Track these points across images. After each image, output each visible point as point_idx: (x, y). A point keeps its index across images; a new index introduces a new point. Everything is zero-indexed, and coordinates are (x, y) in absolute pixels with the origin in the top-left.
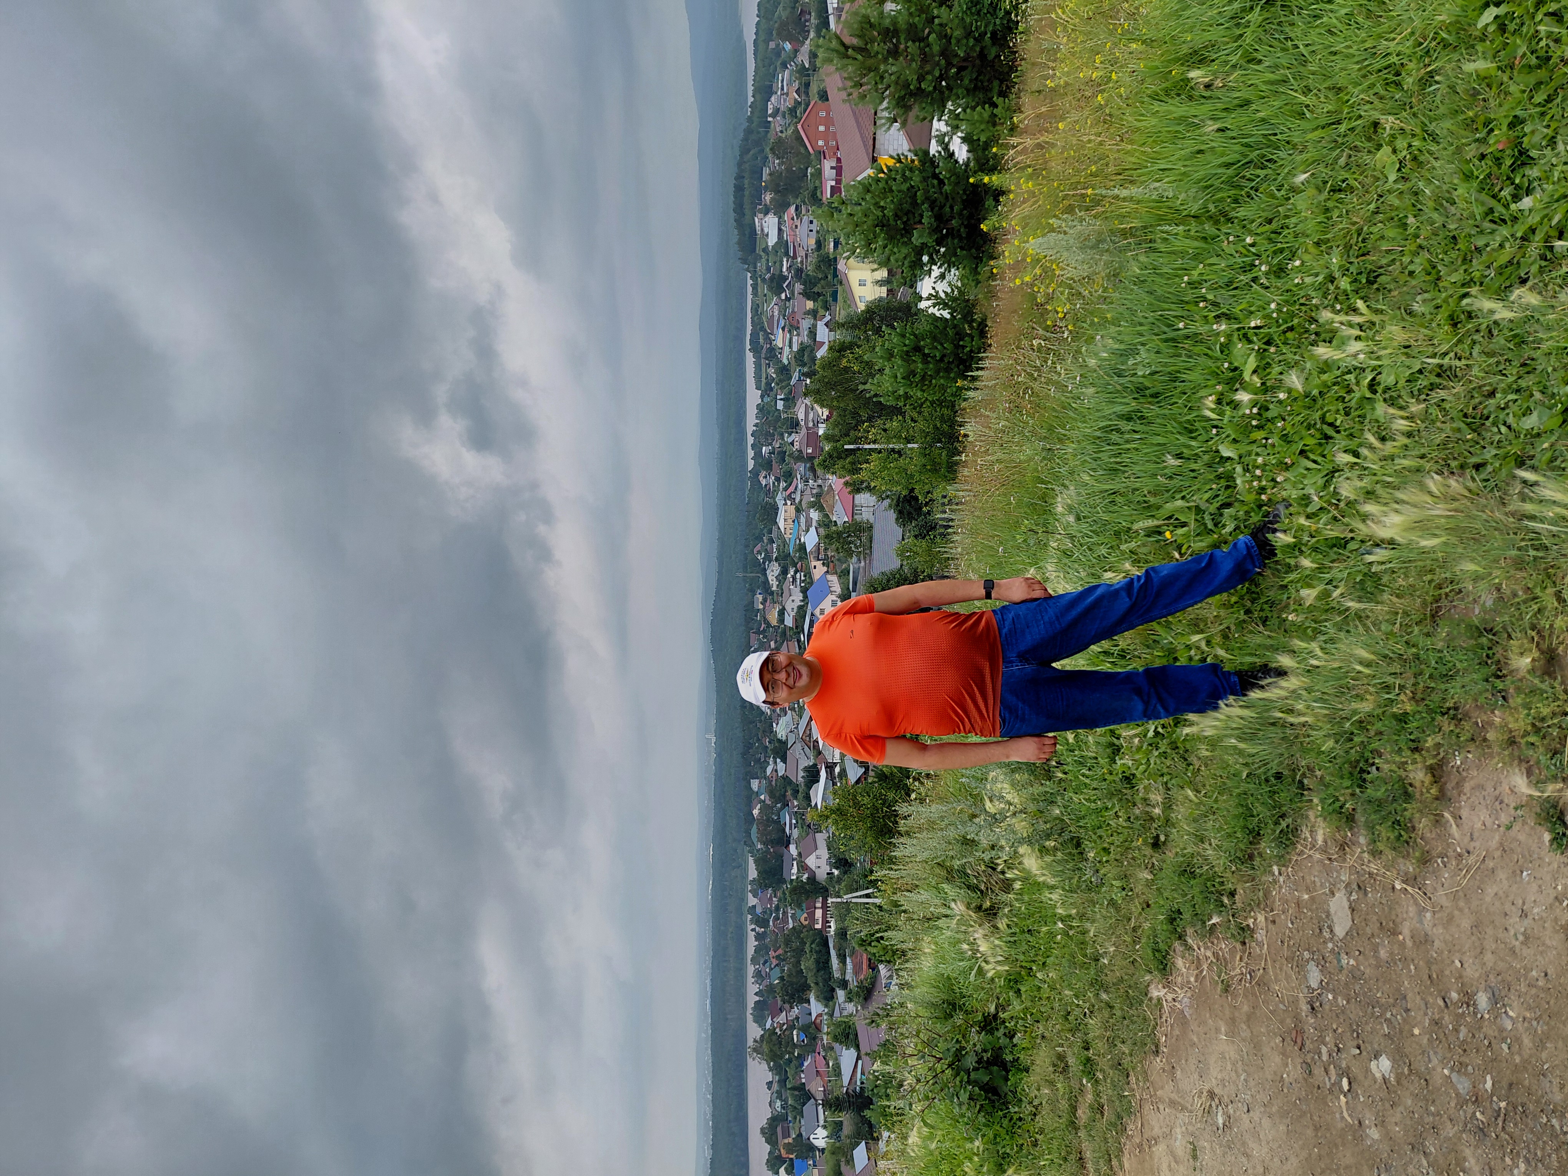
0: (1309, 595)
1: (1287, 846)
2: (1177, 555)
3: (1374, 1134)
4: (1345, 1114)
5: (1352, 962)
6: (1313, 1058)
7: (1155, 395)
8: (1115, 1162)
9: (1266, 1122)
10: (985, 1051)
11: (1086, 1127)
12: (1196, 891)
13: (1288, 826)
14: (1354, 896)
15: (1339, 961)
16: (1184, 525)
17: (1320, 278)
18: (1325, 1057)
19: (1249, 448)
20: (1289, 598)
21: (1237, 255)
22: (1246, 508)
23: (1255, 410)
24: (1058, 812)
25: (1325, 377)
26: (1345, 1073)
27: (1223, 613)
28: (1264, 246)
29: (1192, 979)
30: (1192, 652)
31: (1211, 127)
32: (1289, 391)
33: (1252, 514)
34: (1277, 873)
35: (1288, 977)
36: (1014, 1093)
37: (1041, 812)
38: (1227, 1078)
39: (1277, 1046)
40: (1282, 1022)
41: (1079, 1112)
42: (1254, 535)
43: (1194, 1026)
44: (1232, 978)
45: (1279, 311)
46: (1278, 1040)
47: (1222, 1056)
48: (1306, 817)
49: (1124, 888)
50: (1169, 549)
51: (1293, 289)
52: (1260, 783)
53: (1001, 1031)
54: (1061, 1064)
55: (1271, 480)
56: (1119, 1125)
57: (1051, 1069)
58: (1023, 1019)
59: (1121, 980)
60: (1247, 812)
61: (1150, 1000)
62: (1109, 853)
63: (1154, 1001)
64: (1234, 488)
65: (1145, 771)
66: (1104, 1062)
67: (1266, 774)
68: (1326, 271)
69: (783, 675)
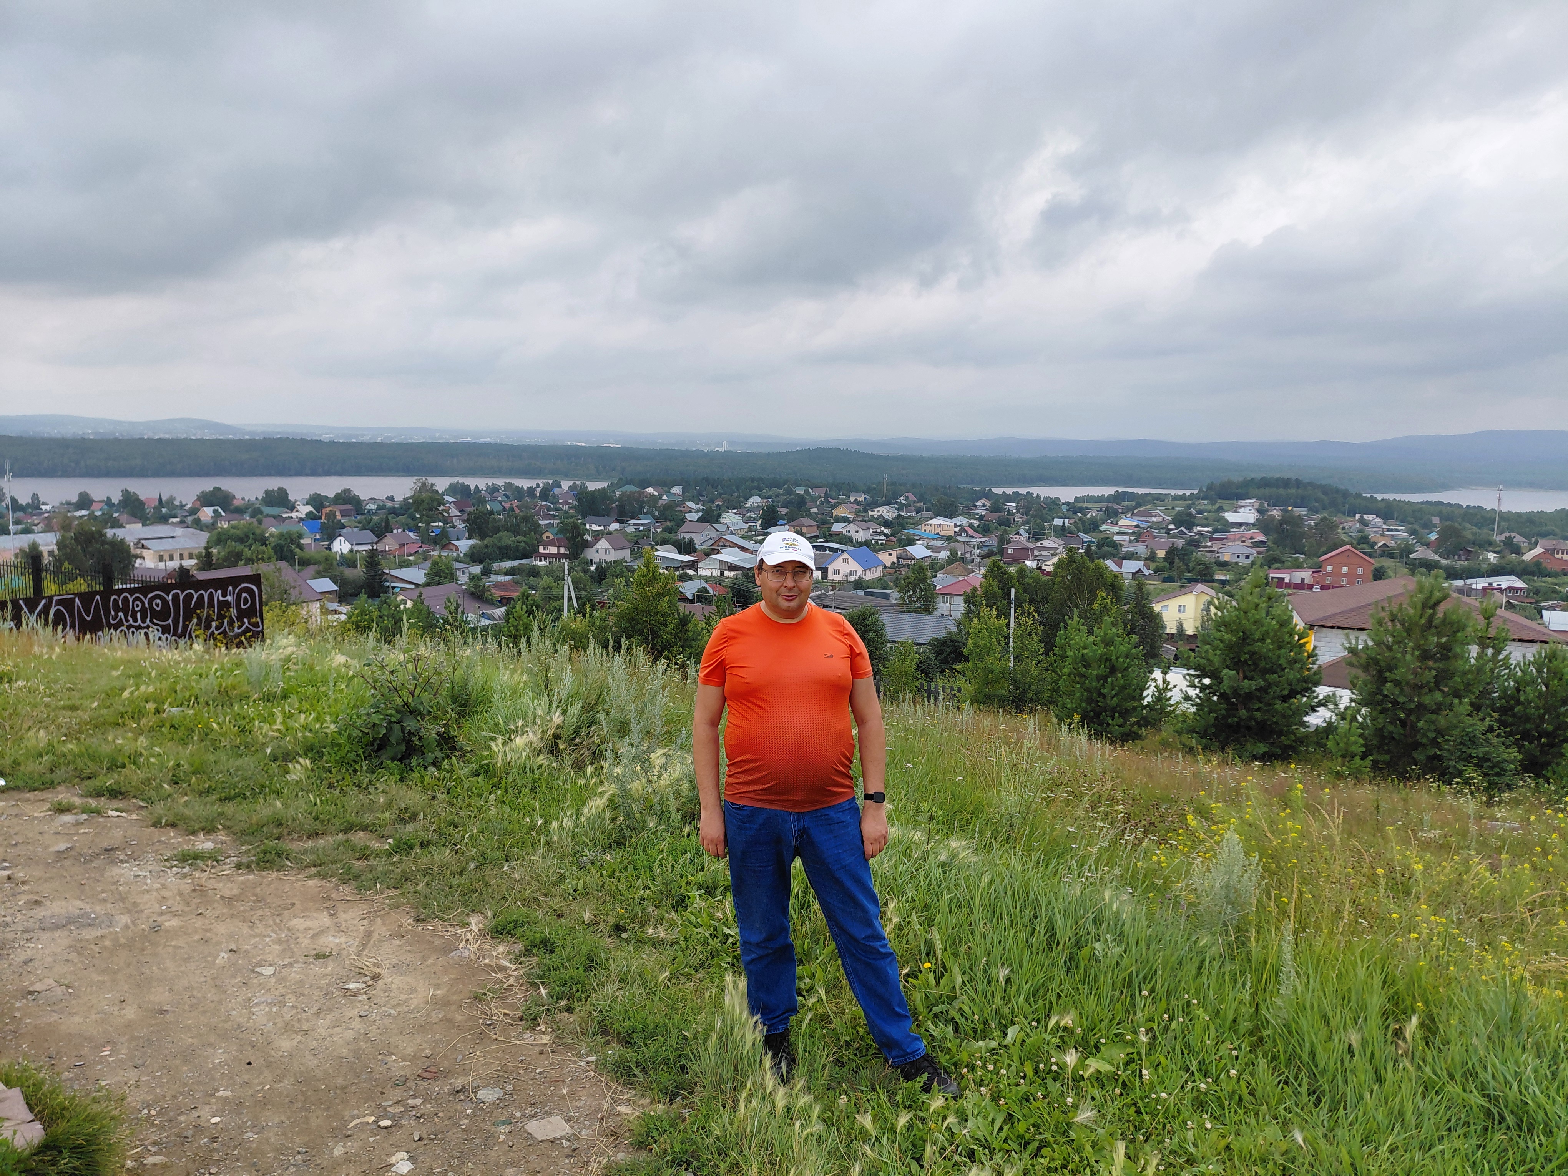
0: (866, 1121)
1: (616, 1072)
2: (905, 971)
3: (338, 1151)
4: (357, 1121)
5: (502, 1137)
6: (410, 1088)
8: (314, 870)
9: (350, 1035)
10: (420, 739)
11: (347, 841)
12: (572, 972)
13: (635, 1076)
14: (566, 1144)
15: (504, 1123)
16: (938, 983)
17: (1192, 1149)
18: (411, 1102)
19: (1015, 1058)
20: (862, 1091)
21: (1217, 1056)
22: (954, 1050)
23: (1054, 1068)
24: (651, 826)
25: (1088, 1148)
26: (396, 1124)
27: (848, 1017)
28: (1227, 1087)
29: (487, 961)
30: (807, 980)
31: (1354, 1038)
32: (1075, 1107)
33: (948, 1057)
34: (589, 1059)
35: (488, 1065)
36: (380, 766)
37: (651, 808)
38: (392, 994)
39: (423, 1050)
40: (445, 1056)
41: (361, 834)
42: (926, 1057)
43: (442, 960)
44: (488, 1005)
45: (1158, 1100)
46: (428, 1052)
47: (413, 990)
48: (643, 1096)
49: (575, 891)
50: (912, 964)
51: (1181, 1118)
52: (677, 1050)
53: (439, 755)
54: (407, 816)
55: (982, 1080)
56: (349, 877)
57: (403, 806)
58: (451, 777)
59: (487, 885)
60: (649, 1035)
61: (468, 915)
62: (610, 877)
63: (467, 920)
64: (974, 1038)
65: (690, 922)
66: (408, 864)
67: (686, 1057)
68: (1200, 1156)
69: (790, 583)
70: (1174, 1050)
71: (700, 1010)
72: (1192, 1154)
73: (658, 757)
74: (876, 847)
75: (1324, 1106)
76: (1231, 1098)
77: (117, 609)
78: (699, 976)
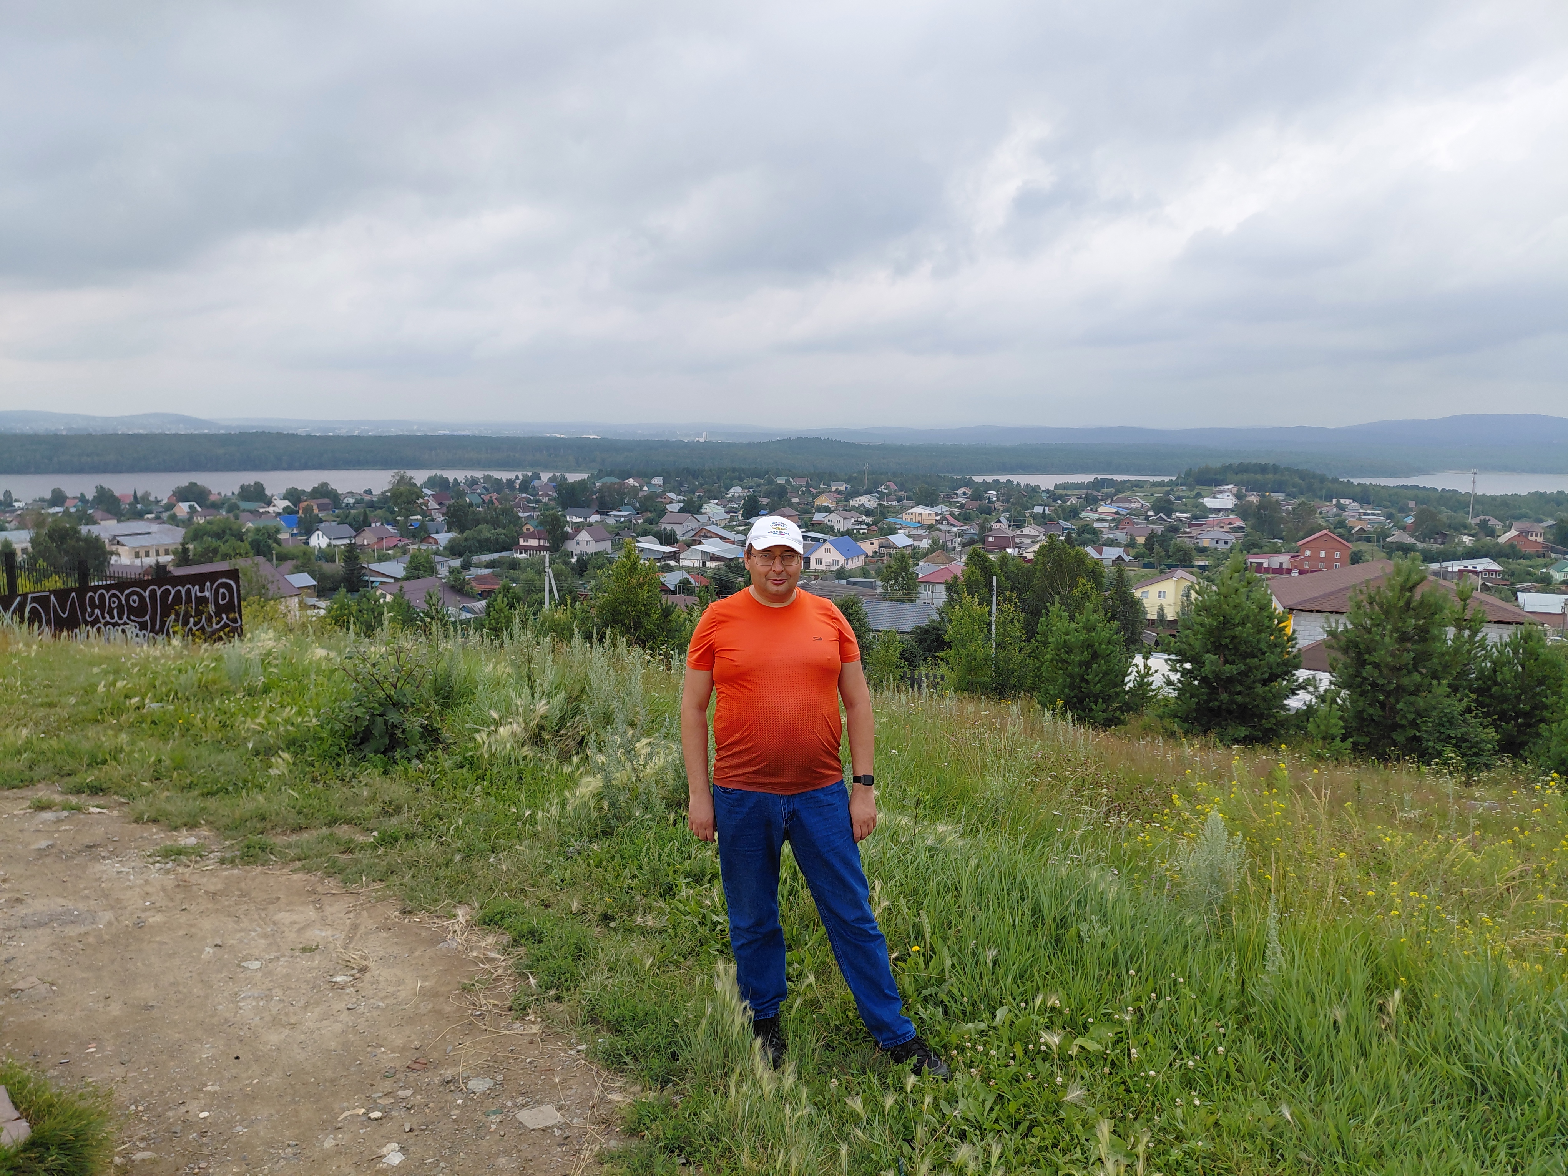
0: (856, 1104)
1: (607, 1061)
3: (329, 1143)
4: (346, 1114)
5: (493, 1127)
6: (400, 1080)
7: (1058, 941)
8: (298, 864)
9: (338, 1027)
10: (403, 731)
11: (331, 835)
12: (561, 962)
13: (625, 1063)
14: (557, 1132)
15: (494, 1113)
16: (927, 966)
17: (1181, 1126)
18: (401, 1093)
19: (1005, 1039)
20: (853, 1075)
21: (1204, 1035)
22: (943, 1032)
23: (1043, 1048)
24: (637, 814)
25: (1078, 1126)
26: (387, 1115)
27: (837, 1002)
28: (1214, 1064)
29: (475, 952)
30: (796, 966)
31: (1339, 1014)
32: (1065, 1086)
33: (937, 1039)
34: (579, 1048)
35: (477, 1055)
36: (363, 759)
37: (637, 797)
38: (380, 987)
39: (412, 1042)
40: (434, 1048)
41: (345, 827)
42: (917, 1040)
43: (430, 952)
44: (477, 996)
45: (1146, 1079)
46: (417, 1044)
47: (401, 982)
48: (635, 1084)
49: (562, 881)
50: (900, 948)
51: (1170, 1095)
52: (667, 1037)
53: (423, 747)
54: (392, 809)
55: (972, 1062)
56: (334, 870)
57: (387, 799)
58: (435, 770)
59: (474, 876)
60: (639, 1023)
61: (455, 907)
62: (597, 867)
63: (454, 911)
64: (963, 1020)
65: (678, 910)
66: (394, 856)
67: (676, 1043)
68: (1189, 1133)
69: (778, 567)
70: (1161, 1029)
71: (690, 997)
72: (1181, 1131)
73: (642, 746)
74: (865, 829)
75: (1311, 1081)
76: (1219, 1075)
77: (93, 606)
78: (688, 963)
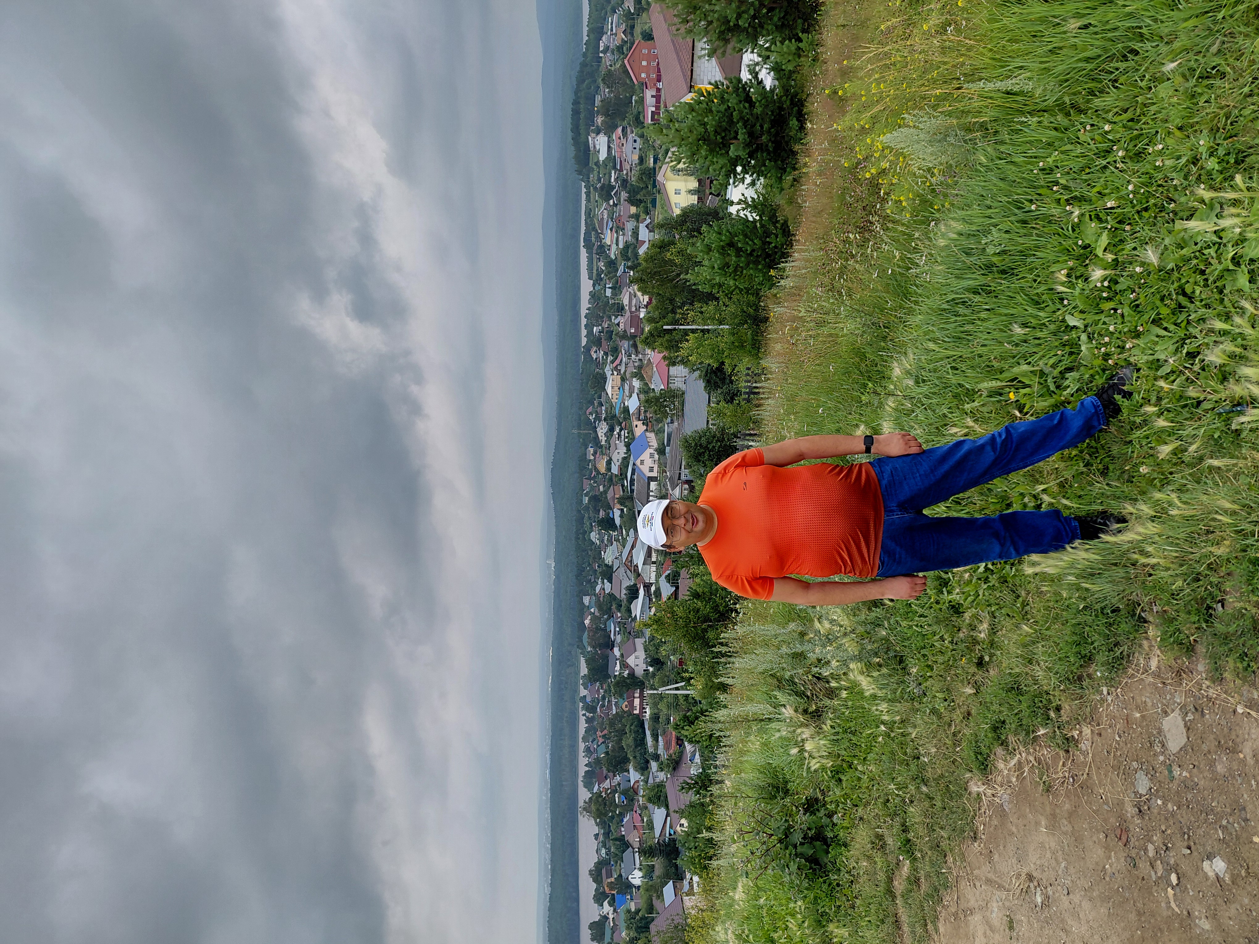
0: (1165, 450)
1: (1118, 669)
2: (1017, 414)
3: (1205, 925)
4: (1173, 905)
5: (1185, 774)
6: (1138, 854)
7: (1003, 272)
8: (930, 926)
9: (1086, 905)
10: (809, 829)
11: (903, 896)
12: (1024, 706)
13: (1122, 653)
14: (1190, 717)
15: (1170, 772)
16: (1029, 386)
17: (1184, 160)
18: (1151, 853)
19: (1097, 318)
20: (1133, 452)
21: (1092, 143)
22: (1091, 372)
23: (1106, 284)
24: (885, 633)
25: (1184, 252)
26: (1175, 869)
27: (1061, 465)
28: (1120, 133)
29: (1014, 780)
30: (1026, 500)
31: (1073, 25)
32: (1143, 264)
33: (1097, 377)
34: (1105, 692)
35: (1112, 783)
36: (834, 863)
37: (869, 633)
38: (1046, 864)
39: (1100, 840)
40: (1105, 820)
41: (896, 883)
42: (1099, 395)
43: (1013, 818)
44: (1055, 780)
45: (1134, 192)
46: (1102, 836)
47: (1042, 846)
48: (1141, 646)
49: (946, 700)
50: (1010, 409)
51: (1152, 171)
52: (1097, 616)
53: (822, 812)
54: (879, 843)
55: (1119, 347)
56: (936, 896)
57: (869, 846)
58: (843, 803)
59: (942, 776)
60: (1081, 640)
61: (970, 794)
62: (932, 670)
63: (974, 795)
64: (1079, 354)
65: (973, 602)
66: (922, 842)
67: (1102, 609)
68: (1190, 153)
69: (682, 521)
70: (1086, 180)
71: (1057, 594)
72: (1188, 160)
73: (823, 627)
75: (1137, 46)
76: (1131, 129)
78: (1023, 593)
